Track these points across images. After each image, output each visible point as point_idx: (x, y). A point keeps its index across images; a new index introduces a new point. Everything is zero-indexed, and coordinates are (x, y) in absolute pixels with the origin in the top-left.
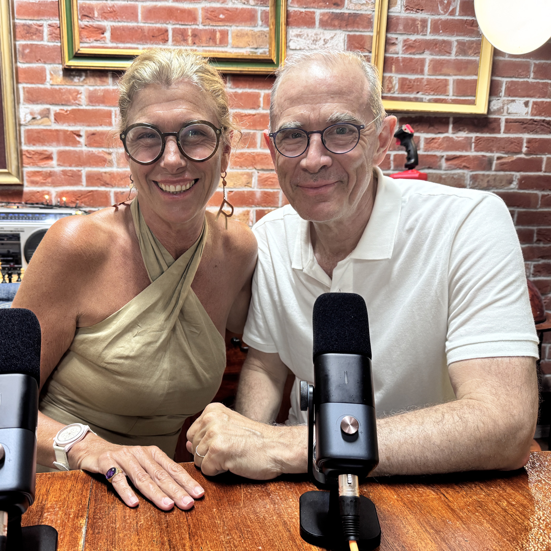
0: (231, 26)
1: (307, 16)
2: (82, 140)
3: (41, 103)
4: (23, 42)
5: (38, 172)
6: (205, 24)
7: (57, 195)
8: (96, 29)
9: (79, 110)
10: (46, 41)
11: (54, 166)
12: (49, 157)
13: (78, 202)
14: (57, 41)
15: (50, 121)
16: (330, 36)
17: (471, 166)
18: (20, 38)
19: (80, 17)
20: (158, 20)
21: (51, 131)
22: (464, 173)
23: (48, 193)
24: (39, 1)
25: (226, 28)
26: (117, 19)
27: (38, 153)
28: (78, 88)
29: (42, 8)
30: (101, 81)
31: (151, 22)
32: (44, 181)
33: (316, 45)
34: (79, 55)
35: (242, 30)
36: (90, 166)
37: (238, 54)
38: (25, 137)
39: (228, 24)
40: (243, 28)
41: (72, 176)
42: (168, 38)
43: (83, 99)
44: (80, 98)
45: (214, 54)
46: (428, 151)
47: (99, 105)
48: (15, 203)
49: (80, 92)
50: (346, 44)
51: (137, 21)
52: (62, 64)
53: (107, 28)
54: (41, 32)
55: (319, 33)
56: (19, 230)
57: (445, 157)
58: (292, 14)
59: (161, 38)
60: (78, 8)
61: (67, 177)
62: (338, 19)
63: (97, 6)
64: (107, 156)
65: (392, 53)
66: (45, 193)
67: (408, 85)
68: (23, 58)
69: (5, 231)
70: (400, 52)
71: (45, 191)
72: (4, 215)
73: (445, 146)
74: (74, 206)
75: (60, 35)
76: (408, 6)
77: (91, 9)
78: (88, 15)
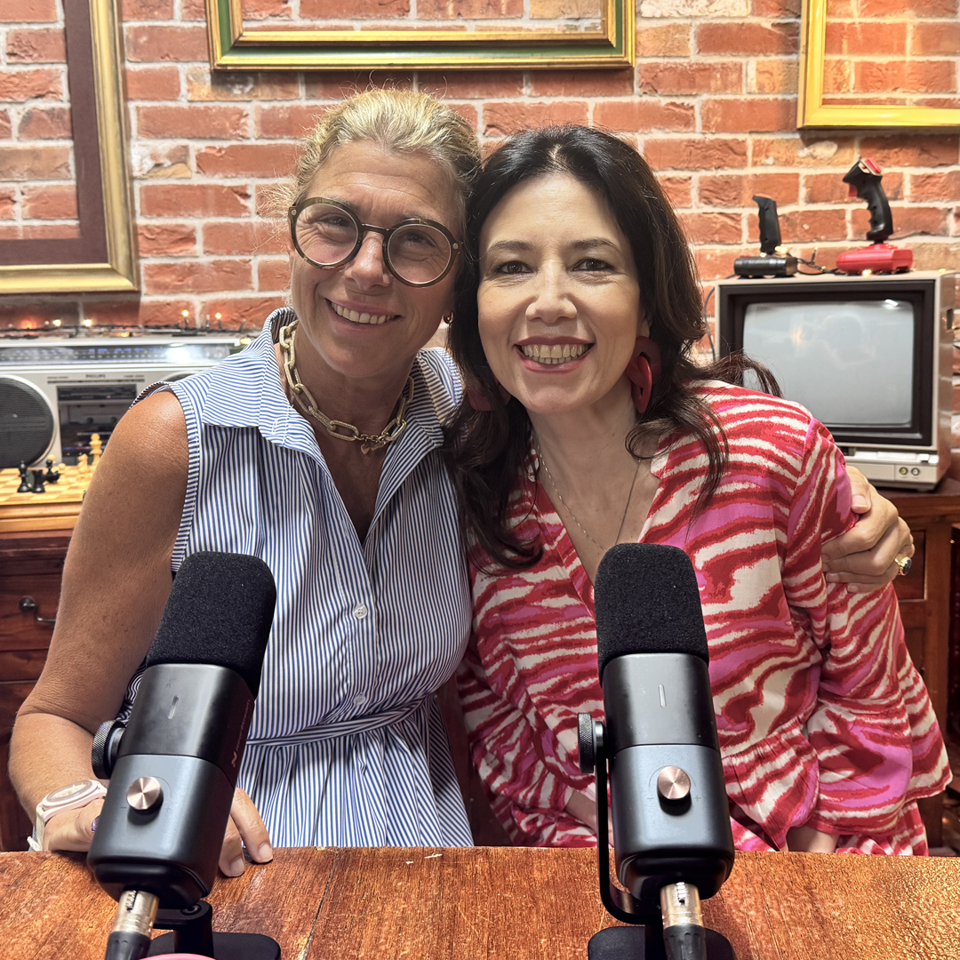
2: (251, 204)
3: (171, 137)
4: (135, 24)
5: (168, 266)
7: (204, 308)
9: (243, 147)
10: (179, 20)
11: (199, 255)
12: (189, 238)
13: (244, 320)
14: (199, 19)
15: (189, 169)
18: (128, 16)
21: (190, 187)
23: (188, 306)
27: (166, 230)
28: (241, 106)
30: (283, 91)
32: (179, 283)
33: (692, 7)
34: (242, 45)
36: (266, 253)
37: (542, 32)
38: (141, 201)
41: (233, 273)
42: (409, 7)
43: (251, 127)
44: (245, 124)
45: (498, 33)
46: (921, 201)
47: (281, 138)
48: (124, 327)
49: (245, 113)
50: (750, 2)
52: (209, 62)
54: (169, 4)
56: (134, 378)
57: (954, 211)
59: (395, 7)
61: (222, 274)
65: (840, 15)
66: (182, 304)
67: (875, 77)
68: (135, 53)
69: (108, 381)
70: (856, 13)
71: (183, 301)
72: (106, 350)
73: (953, 189)
74: (237, 329)
75: (205, 8)
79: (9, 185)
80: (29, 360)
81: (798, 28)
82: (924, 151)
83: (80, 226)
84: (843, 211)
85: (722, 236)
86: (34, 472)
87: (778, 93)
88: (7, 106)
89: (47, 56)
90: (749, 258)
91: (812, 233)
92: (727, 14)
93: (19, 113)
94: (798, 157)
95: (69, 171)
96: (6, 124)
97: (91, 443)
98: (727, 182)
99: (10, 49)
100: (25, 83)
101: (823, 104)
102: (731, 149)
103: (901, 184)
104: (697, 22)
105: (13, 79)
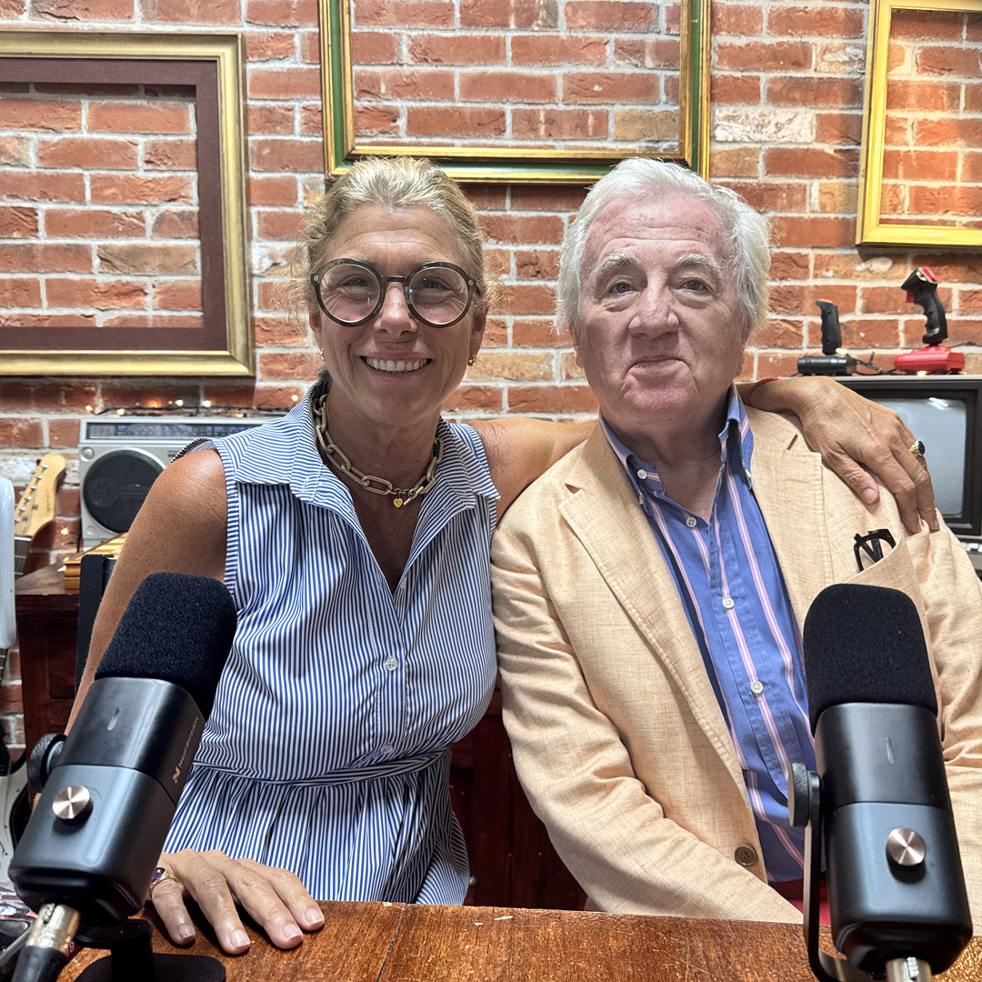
0: (613, 105)
1: (745, 85)
3: (288, 239)
4: (260, 137)
5: (282, 355)
6: (569, 101)
8: (383, 114)
10: (298, 135)
11: (308, 345)
14: (316, 134)
16: (787, 118)
18: (254, 130)
19: (355, 94)
20: (487, 97)
23: (297, 391)
24: (288, 70)
25: (605, 107)
26: (419, 96)
27: (281, 323)
29: (292, 80)
31: (476, 100)
32: (291, 371)
33: (762, 133)
34: (353, 157)
35: (631, 110)
37: (624, 152)
38: (259, 295)
39: (609, 101)
40: (634, 107)
42: (505, 127)
45: (585, 152)
46: (968, 314)
48: (240, 409)
50: (814, 130)
51: (452, 99)
52: (324, 173)
53: (401, 111)
54: (290, 120)
55: (766, 113)
58: (720, 81)
59: (492, 127)
60: (354, 79)
62: (800, 88)
63: (384, 77)
65: (897, 144)
66: (292, 390)
67: (928, 200)
68: (258, 163)
70: (911, 142)
71: (293, 388)
72: (221, 428)
75: (322, 124)
76: (924, 64)
77: (374, 80)
78: (369, 90)
79: (141, 279)
80: (152, 435)
81: (858, 154)
82: (971, 269)
83: (203, 317)
84: (896, 321)
85: (784, 341)
87: (839, 212)
88: (143, 208)
89: (180, 165)
90: (812, 358)
91: (868, 341)
92: (793, 140)
93: (153, 215)
94: (856, 271)
95: (196, 267)
96: (141, 224)
98: (790, 292)
99: (148, 156)
100: (159, 188)
102: (794, 262)
103: (950, 298)
104: (767, 147)
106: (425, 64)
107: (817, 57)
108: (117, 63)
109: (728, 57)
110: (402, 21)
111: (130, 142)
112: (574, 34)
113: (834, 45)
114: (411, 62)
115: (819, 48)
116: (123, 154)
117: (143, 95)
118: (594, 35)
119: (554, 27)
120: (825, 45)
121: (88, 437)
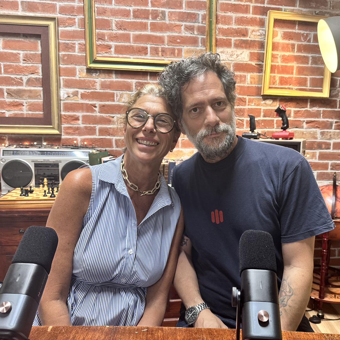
0: (184, 46)
1: (227, 41)
2: (97, 109)
3: (73, 88)
4: (64, 53)
5: (70, 127)
6: (169, 45)
7: (81, 141)
8: (106, 47)
9: (95, 92)
10: (77, 53)
11: (80, 124)
12: (77, 119)
13: (94, 145)
14: (83, 53)
15: (78, 98)
16: (240, 53)
17: (321, 127)
18: (61, 50)
19: (97, 39)
20: (142, 42)
21: (78, 103)
22: (317, 131)
23: (76, 140)
24: (73, 30)
25: (181, 47)
26: (119, 41)
27: (70, 116)
28: (95, 79)
29: (75, 34)
30: (108, 76)
31: (138, 43)
32: (74, 133)
33: (232, 58)
34: (96, 61)
35: (190, 48)
36: (101, 124)
38: (63, 107)
39: (182, 45)
40: (191, 47)
41: (90, 130)
42: (148, 52)
43: (98, 86)
46: (296, 118)
47: (107, 90)
48: (56, 145)
49: (96, 82)
50: (249, 57)
51: (130, 42)
52: (86, 66)
53: (112, 46)
54: (74, 47)
55: (234, 51)
56: (58, 161)
57: (306, 121)
58: (219, 40)
59: (143, 52)
60: (96, 34)
61: (87, 130)
62: (245, 43)
63: (107, 34)
64: (111, 119)
65: (275, 62)
66: (74, 139)
67: (285, 81)
68: (63, 62)
69: (50, 162)
70: (280, 62)
72: (50, 152)
73: (306, 115)
74: (91, 147)
75: (85, 49)
76: (284, 37)
77: (103, 35)
78: (101, 38)
79: (22, 100)
80: (26, 155)
81: (263, 65)
82: (298, 103)
83: (44, 114)
84: (273, 120)
86: (25, 190)
87: (256, 84)
88: (22, 76)
89: (35, 61)
90: (246, 133)
91: (264, 126)
92: (242, 60)
93: (26, 78)
94: (261, 103)
95: (41, 97)
96: (22, 82)
97: (44, 181)
98: (240, 110)
99: (24, 58)
100: (28, 69)
101: (269, 88)
102: (242, 100)
103: (290, 113)
104: (233, 62)
105: (24, 68)
106: (121, 30)
107: (250, 33)
108: (13, 26)
109: (221, 32)
110: (113, 15)
111: (18, 53)
112: (171, 22)
113: (256, 29)
114: (116, 29)
115: (251, 30)
116: (15, 57)
117: (22, 37)
118: (178, 23)
119: (164, 20)
120: (253, 29)
121: (3, 155)
